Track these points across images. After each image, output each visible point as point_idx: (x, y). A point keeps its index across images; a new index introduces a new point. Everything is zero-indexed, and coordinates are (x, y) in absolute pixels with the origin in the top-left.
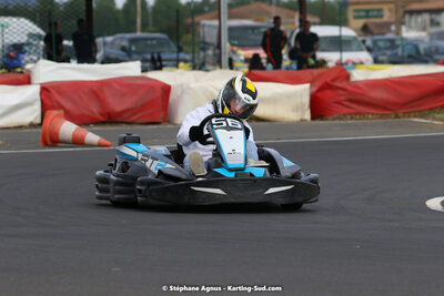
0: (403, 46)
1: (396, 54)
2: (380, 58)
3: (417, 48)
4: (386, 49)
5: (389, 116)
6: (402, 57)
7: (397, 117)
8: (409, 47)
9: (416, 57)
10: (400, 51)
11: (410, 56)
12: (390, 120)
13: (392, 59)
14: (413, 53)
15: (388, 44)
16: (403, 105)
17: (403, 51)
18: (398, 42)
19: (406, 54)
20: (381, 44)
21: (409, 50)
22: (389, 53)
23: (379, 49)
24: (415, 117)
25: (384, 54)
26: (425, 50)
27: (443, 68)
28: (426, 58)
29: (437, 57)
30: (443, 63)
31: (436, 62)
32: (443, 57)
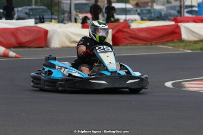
0: (155, 12)
1: (151, 16)
2: (144, 18)
3: (160, 13)
5: (147, 45)
6: (154, 17)
7: (152, 45)
9: (160, 17)
10: (153, 15)
12: (149, 46)
13: (151, 18)
14: (159, 15)
15: (148, 12)
16: (154, 39)
17: (154, 15)
18: (152, 11)
19: (156, 16)
21: (157, 14)
22: (148, 15)
23: (144, 14)
24: (160, 45)
25: (146, 16)
26: (164, 14)
27: (173, 23)
28: (165, 18)
29: (170, 18)
30: (173, 20)
31: (170, 20)
32: (173, 18)
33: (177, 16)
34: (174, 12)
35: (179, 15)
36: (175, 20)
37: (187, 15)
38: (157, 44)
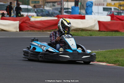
0: (45, 12)
1: (43, 14)
2: (39, 15)
3: (49, 12)
4: (40, 12)
5: (41, 31)
6: (45, 15)
7: (43, 31)
8: (47, 12)
10: (44, 13)
11: (47, 14)
13: (42, 15)
14: (48, 14)
15: (41, 11)
16: (45, 28)
17: (45, 13)
18: (44, 10)
19: (46, 14)
20: (39, 11)
21: (47, 13)
22: (41, 13)
23: (38, 12)
24: (48, 31)
25: (40, 14)
26: (51, 13)
27: (56, 18)
28: (51, 15)
29: (54, 15)
30: (56, 17)
31: (54, 16)
32: (56, 15)
33: (59, 14)
34: (57, 12)
35: (60, 14)
36: (58, 17)
37: (65, 14)
38: (46, 31)
